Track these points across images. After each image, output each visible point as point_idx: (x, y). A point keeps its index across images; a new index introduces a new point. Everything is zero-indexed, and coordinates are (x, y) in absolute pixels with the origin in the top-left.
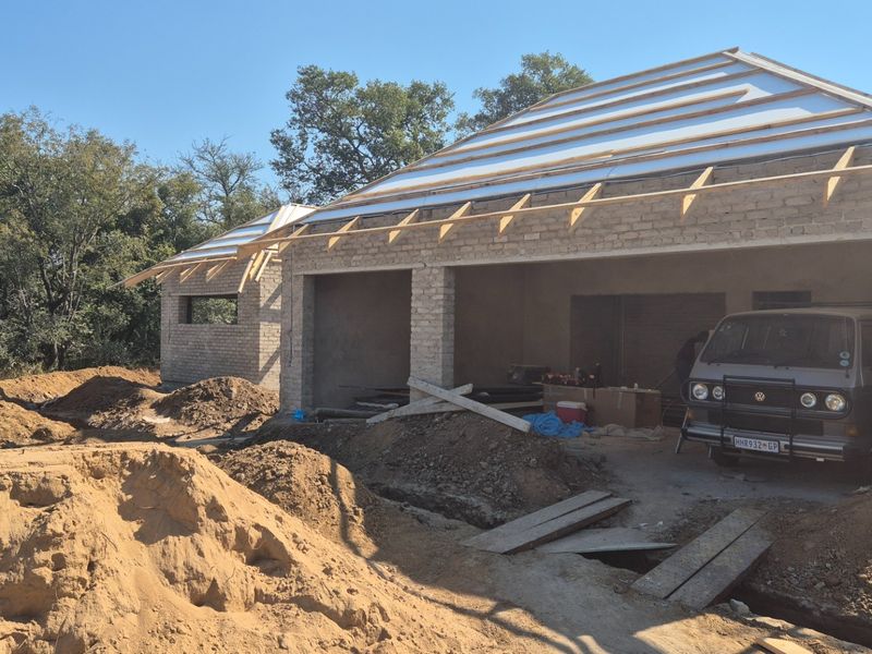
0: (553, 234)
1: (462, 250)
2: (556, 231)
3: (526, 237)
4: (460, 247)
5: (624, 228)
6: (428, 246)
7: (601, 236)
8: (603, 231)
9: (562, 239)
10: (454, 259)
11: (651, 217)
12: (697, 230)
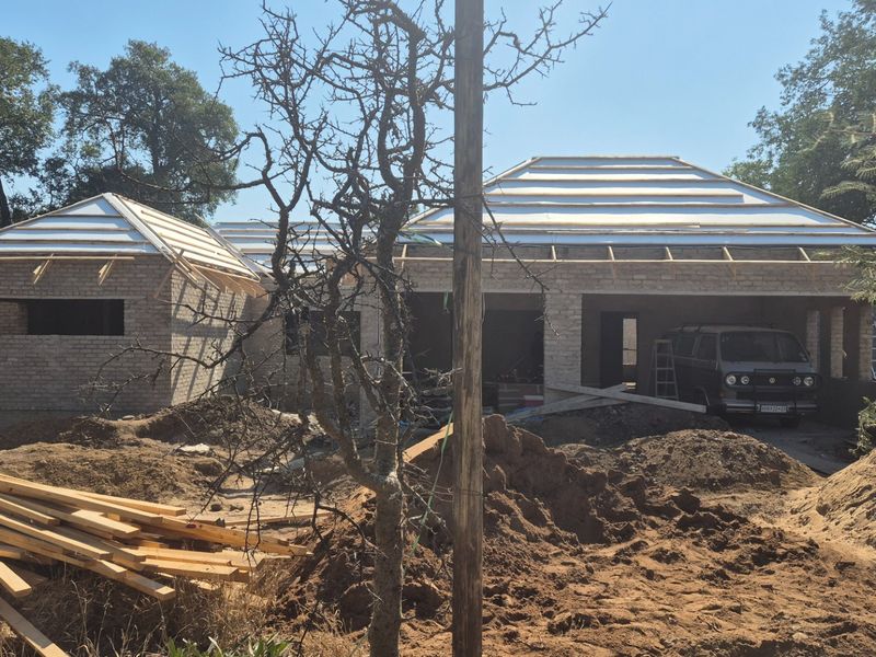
0: (686, 278)
1: (602, 282)
2: (688, 275)
3: (663, 278)
4: (599, 280)
5: (742, 278)
6: (565, 276)
7: (725, 282)
8: (726, 279)
9: (694, 281)
10: (593, 289)
11: (762, 273)
12: (793, 284)
